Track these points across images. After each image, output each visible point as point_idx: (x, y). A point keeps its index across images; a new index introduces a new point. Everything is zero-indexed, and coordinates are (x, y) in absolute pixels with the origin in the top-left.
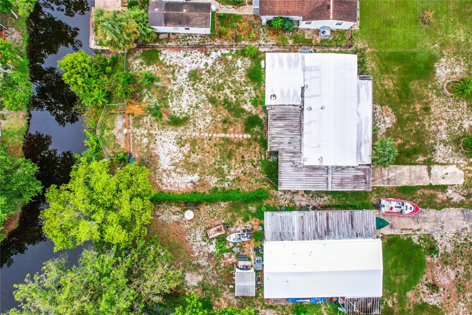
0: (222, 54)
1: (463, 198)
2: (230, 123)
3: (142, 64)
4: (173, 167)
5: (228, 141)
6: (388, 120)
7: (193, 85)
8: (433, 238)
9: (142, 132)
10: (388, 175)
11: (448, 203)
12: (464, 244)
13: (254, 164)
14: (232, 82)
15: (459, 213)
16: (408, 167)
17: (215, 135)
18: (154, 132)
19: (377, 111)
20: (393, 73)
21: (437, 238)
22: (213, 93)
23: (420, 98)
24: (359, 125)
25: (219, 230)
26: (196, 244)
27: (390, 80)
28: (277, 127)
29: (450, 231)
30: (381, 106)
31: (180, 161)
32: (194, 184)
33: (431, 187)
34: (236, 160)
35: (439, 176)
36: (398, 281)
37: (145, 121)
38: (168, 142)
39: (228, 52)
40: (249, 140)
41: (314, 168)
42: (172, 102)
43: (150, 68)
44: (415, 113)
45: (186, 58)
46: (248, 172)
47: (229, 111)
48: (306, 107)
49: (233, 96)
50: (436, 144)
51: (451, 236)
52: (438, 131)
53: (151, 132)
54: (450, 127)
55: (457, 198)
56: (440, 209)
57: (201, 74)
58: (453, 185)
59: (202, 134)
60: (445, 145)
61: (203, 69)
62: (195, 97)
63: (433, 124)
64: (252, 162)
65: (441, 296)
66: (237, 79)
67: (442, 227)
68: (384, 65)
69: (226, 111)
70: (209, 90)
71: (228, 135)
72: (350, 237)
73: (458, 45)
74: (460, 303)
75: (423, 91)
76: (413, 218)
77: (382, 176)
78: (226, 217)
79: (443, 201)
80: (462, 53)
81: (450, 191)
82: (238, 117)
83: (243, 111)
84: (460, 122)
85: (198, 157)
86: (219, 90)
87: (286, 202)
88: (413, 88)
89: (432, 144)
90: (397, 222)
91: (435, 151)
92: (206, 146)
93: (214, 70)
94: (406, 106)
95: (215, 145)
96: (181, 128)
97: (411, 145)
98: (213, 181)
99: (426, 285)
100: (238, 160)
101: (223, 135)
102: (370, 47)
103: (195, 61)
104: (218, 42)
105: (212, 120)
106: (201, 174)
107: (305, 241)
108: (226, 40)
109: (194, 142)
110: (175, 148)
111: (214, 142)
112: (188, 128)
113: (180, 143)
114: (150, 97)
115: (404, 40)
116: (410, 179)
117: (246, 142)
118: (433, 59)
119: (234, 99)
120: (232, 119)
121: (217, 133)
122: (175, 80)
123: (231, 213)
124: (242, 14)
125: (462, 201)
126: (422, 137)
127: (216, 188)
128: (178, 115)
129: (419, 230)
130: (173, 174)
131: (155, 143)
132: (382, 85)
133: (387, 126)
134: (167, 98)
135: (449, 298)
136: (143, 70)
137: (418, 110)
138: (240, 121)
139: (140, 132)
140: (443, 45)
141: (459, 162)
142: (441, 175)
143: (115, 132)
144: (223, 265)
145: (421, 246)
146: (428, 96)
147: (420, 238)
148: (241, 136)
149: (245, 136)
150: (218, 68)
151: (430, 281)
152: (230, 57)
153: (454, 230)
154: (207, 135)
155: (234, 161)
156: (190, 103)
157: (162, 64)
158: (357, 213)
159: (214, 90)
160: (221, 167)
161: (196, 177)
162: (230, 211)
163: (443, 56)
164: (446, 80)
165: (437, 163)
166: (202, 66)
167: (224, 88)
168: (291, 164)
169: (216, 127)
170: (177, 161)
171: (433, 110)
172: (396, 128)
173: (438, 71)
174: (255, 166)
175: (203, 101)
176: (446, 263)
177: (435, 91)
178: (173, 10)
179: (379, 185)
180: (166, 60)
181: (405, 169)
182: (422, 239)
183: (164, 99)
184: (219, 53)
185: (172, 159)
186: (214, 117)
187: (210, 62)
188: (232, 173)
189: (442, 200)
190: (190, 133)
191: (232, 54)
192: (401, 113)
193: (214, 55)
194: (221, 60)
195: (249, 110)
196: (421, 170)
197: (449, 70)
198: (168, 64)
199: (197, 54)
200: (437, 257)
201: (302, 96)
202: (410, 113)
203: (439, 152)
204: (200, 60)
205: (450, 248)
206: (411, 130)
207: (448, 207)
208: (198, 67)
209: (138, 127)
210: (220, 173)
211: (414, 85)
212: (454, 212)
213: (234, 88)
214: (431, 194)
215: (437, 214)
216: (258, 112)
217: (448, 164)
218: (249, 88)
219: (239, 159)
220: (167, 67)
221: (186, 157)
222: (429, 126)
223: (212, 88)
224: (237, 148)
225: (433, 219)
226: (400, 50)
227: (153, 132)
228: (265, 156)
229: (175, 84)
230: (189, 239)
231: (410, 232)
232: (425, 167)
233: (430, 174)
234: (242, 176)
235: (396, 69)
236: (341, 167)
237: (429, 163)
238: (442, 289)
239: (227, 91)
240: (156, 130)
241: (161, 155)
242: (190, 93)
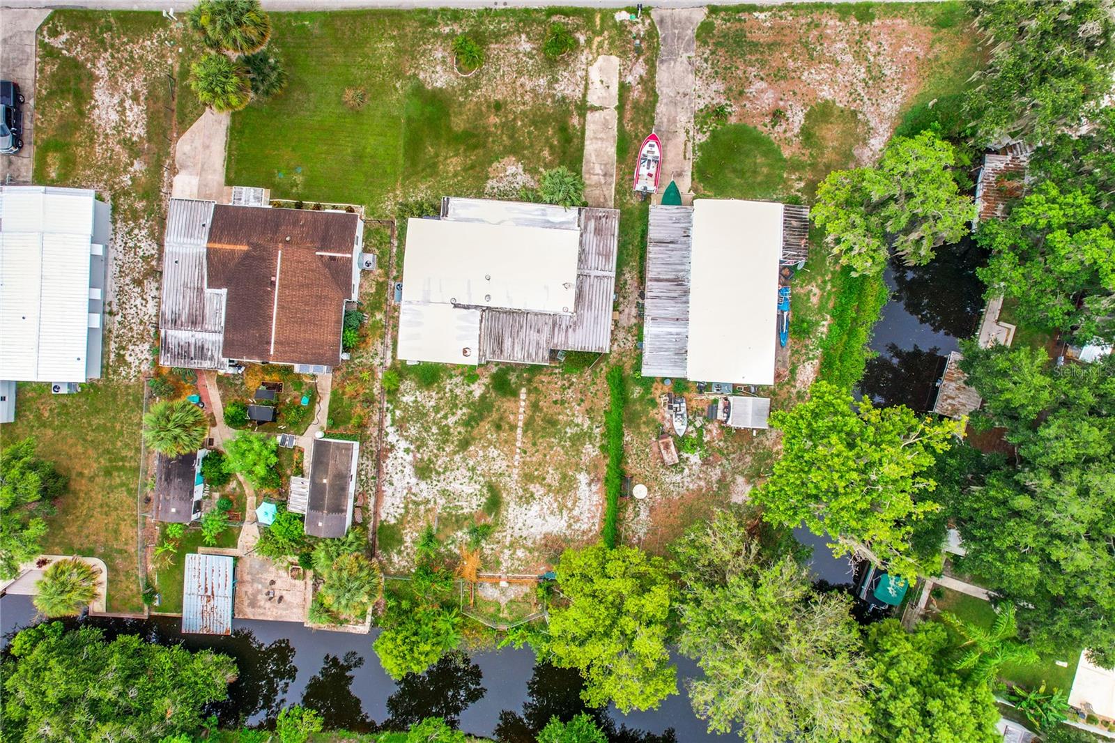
0: (392, 425)
1: (641, 60)
2: (501, 419)
3: (400, 552)
4: (565, 513)
5: (528, 424)
6: (511, 170)
7: (438, 473)
8: (701, 110)
9: (506, 557)
10: (598, 174)
11: (648, 82)
12: (712, 64)
13: (567, 385)
14: (437, 412)
15: (664, 67)
16: (587, 143)
17: (519, 444)
18: (509, 538)
19: (495, 186)
20: (437, 155)
21: (701, 104)
22: (453, 443)
23: (479, 115)
24: (518, 222)
25: (667, 447)
26: (686, 484)
27: (449, 161)
28: (513, 349)
29: (692, 83)
30: (488, 178)
31: (556, 500)
32: (592, 480)
33: (621, 108)
34: (559, 414)
35: (604, 95)
36: (765, 170)
37: (490, 552)
38: (525, 518)
39: (389, 416)
40: (529, 392)
41: (580, 297)
42: (462, 508)
43: (408, 539)
44: (503, 125)
45: (395, 482)
46: (579, 396)
47: (482, 420)
48: (485, 304)
49: (460, 412)
50: (554, 95)
51: (699, 83)
52: (533, 90)
53: (507, 544)
54: (528, 71)
55: (640, 69)
56: (656, 96)
57: (422, 460)
58: (620, 73)
59: (516, 463)
60: (557, 81)
61: (414, 456)
62: (457, 472)
63: (522, 98)
64: (563, 388)
65: (791, 106)
66: (432, 403)
67: (685, 95)
68: (423, 170)
69: (482, 424)
70: (447, 449)
71: (520, 424)
72: (688, 248)
73: (399, 51)
74: (803, 78)
75: (469, 109)
76: (668, 139)
77: (599, 185)
78: (647, 434)
79: (645, 90)
80: (413, 46)
81: (629, 79)
82: (493, 406)
83: (483, 397)
84: (521, 55)
85: (551, 472)
86: (448, 434)
87: (630, 339)
88: (462, 125)
89: (553, 102)
90: (673, 165)
91: (564, 98)
92: (534, 459)
93: (417, 439)
94: (491, 139)
95: (534, 444)
96: (504, 495)
97: (553, 136)
98: (591, 451)
99: (773, 127)
100: (559, 410)
101: (519, 431)
102: (394, 190)
103: (400, 468)
104: (373, 431)
105: (495, 447)
106: (579, 470)
107: (690, 316)
108: (370, 417)
109: (528, 478)
110: (535, 508)
111: (529, 445)
112: (505, 485)
113: (527, 498)
114: (453, 542)
115: (385, 136)
116: (607, 140)
117: (533, 396)
118: (419, 91)
119: (465, 410)
120: (495, 416)
121: (516, 440)
122: (428, 501)
123: (642, 426)
124: (330, 390)
125: (646, 61)
126: (542, 115)
127: (602, 447)
128: (484, 500)
129: (687, 132)
130: (576, 512)
131: (525, 538)
132: (455, 175)
133: (521, 171)
134: (456, 516)
135: (795, 94)
136: (409, 550)
137: (498, 120)
138: (499, 403)
139: (506, 561)
140: (400, 75)
141: (585, 61)
142: (603, 91)
143: (504, 601)
144: (721, 444)
145: (713, 131)
146: (477, 103)
147: (700, 130)
148: (523, 404)
149: (523, 396)
150: (414, 432)
151: (767, 120)
152: (398, 413)
153: (691, 77)
154: (517, 457)
155: (560, 417)
156: (466, 480)
157: (401, 521)
158: (653, 234)
159: (447, 441)
160: (569, 438)
161: (583, 478)
162: (639, 428)
163: (415, 75)
164: (454, 73)
165: (584, 95)
166: (410, 458)
167: (445, 426)
168: (570, 330)
169: (506, 442)
170: (555, 505)
172: (523, 157)
173: (439, 85)
174: (572, 385)
175: (464, 459)
176: (741, 93)
177: (470, 92)
178: (323, 499)
179: (613, 190)
180: (396, 514)
181: (590, 147)
182: (702, 127)
183: (457, 521)
184: (391, 430)
185: (552, 513)
186: (490, 443)
187: (403, 444)
188: (579, 420)
189: (642, 92)
190: (512, 482)
191: (393, 410)
192: (501, 148)
193: (392, 438)
194: (401, 427)
195: (483, 388)
196: (594, 122)
197: (438, 68)
198: (403, 511)
199: (389, 464)
200: (731, 106)
201: (468, 307)
202: (503, 133)
203: (566, 92)
204: (400, 461)
205: (718, 85)
206: (530, 133)
207: (654, 83)
208: (410, 463)
209: (499, 563)
210: (578, 439)
211: (459, 123)
212: (663, 75)
213: (447, 409)
214: (633, 108)
215: (665, 101)
216: (487, 374)
217: (586, 79)
218: (448, 387)
219: (558, 408)
220: (407, 512)
221: (549, 491)
222: (524, 104)
223: (444, 443)
224: (541, 410)
225: (672, 109)
226: (401, 142)
227: (508, 540)
228: (556, 367)
229: (435, 502)
230: (679, 493)
231: (690, 145)
232: (589, 116)
233: (601, 108)
234: (584, 406)
235: (431, 150)
236: (580, 255)
237: (583, 108)
238: (781, 103)
239: (451, 420)
240: (506, 536)
241: (545, 529)
242: (451, 479)
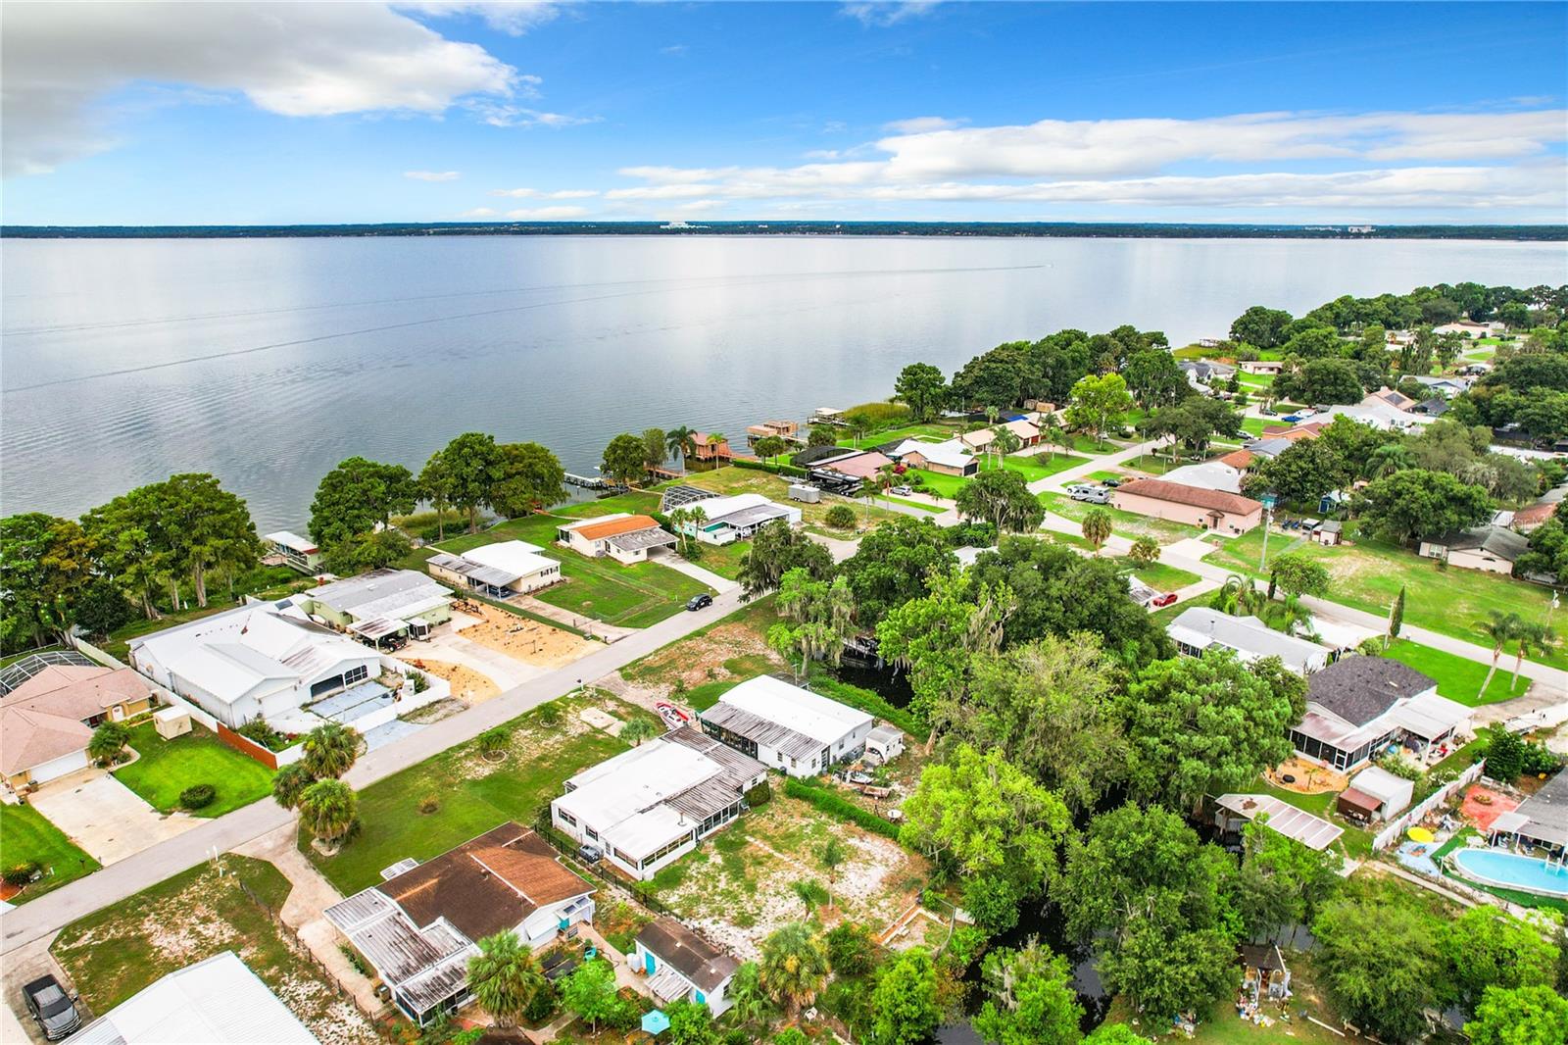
1: (607, 701)
2: (755, 859)
4: (872, 863)
5: (777, 847)
7: (758, 914)
8: (670, 695)
9: (878, 913)
11: (623, 704)
13: (770, 816)
14: (706, 889)
15: (624, 695)
17: (787, 860)
18: (862, 902)
21: (666, 694)
22: (742, 893)
28: (710, 805)
29: (649, 692)
31: (857, 862)
32: (861, 838)
33: (621, 718)
34: (788, 830)
35: (604, 720)
37: (864, 920)
38: (854, 885)
40: (752, 835)
41: (718, 760)
46: (786, 815)
47: (743, 869)
48: (661, 799)
49: (722, 877)
52: (557, 742)
53: (867, 906)
55: (611, 703)
56: (635, 704)
57: (734, 918)
58: (602, 710)
59: (802, 867)
61: (725, 920)
62: (769, 903)
64: (771, 819)
66: (695, 888)
67: (652, 696)
69: (746, 870)
70: (743, 899)
71: (771, 851)
73: (438, 778)
79: (626, 706)
80: (445, 771)
81: (610, 709)
82: (739, 858)
83: (726, 859)
84: (529, 737)
86: (731, 892)
88: (528, 778)
89: (576, 739)
91: (581, 734)
93: (713, 911)
94: (556, 771)
95: (796, 852)
96: (821, 886)
97: (596, 748)
98: (835, 828)
100: (785, 828)
101: (776, 854)
105: (774, 872)
110: (851, 876)
111: (794, 854)
112: (813, 882)
113: (838, 876)
117: (758, 835)
119: (723, 874)
120: (748, 861)
121: (781, 859)
124: (602, 940)
125: (610, 699)
130: (879, 858)
131: (872, 893)
138: (741, 854)
139: (882, 915)
141: (574, 718)
142: (601, 720)
143: (921, 942)
147: (682, 699)
148: (757, 842)
149: (752, 840)
150: (705, 910)
152: (677, 911)
153: (645, 690)
154: (796, 864)
155: (791, 830)
159: (736, 895)
160: (812, 833)
163: (463, 780)
164: (491, 765)
165: (592, 727)
166: (723, 922)
167: (722, 890)
168: (733, 776)
169: (777, 865)
170: (861, 864)
171: (537, 756)
173: (486, 774)
174: (773, 815)
175: (763, 894)
177: (514, 764)
185: (866, 869)
186: (767, 873)
189: (625, 708)
190: (814, 877)
194: (690, 915)
195: (719, 855)
197: (477, 769)
200: (682, 686)
202: (561, 765)
203: (579, 731)
206: (578, 755)
207: (627, 702)
208: (729, 926)
209: (879, 921)
210: (819, 830)
212: (628, 697)
213: (711, 883)
214: (628, 715)
215: (643, 703)
216: (710, 849)
218: (694, 873)
219: (782, 829)
221: (845, 862)
223: (736, 898)
224: (774, 836)
225: (652, 703)
227: (863, 904)
228: (750, 815)
232: (606, 730)
233: (609, 725)
234: (796, 816)
237: (598, 730)
239: (722, 885)
240: (859, 903)
241: (876, 879)
242: (771, 910)
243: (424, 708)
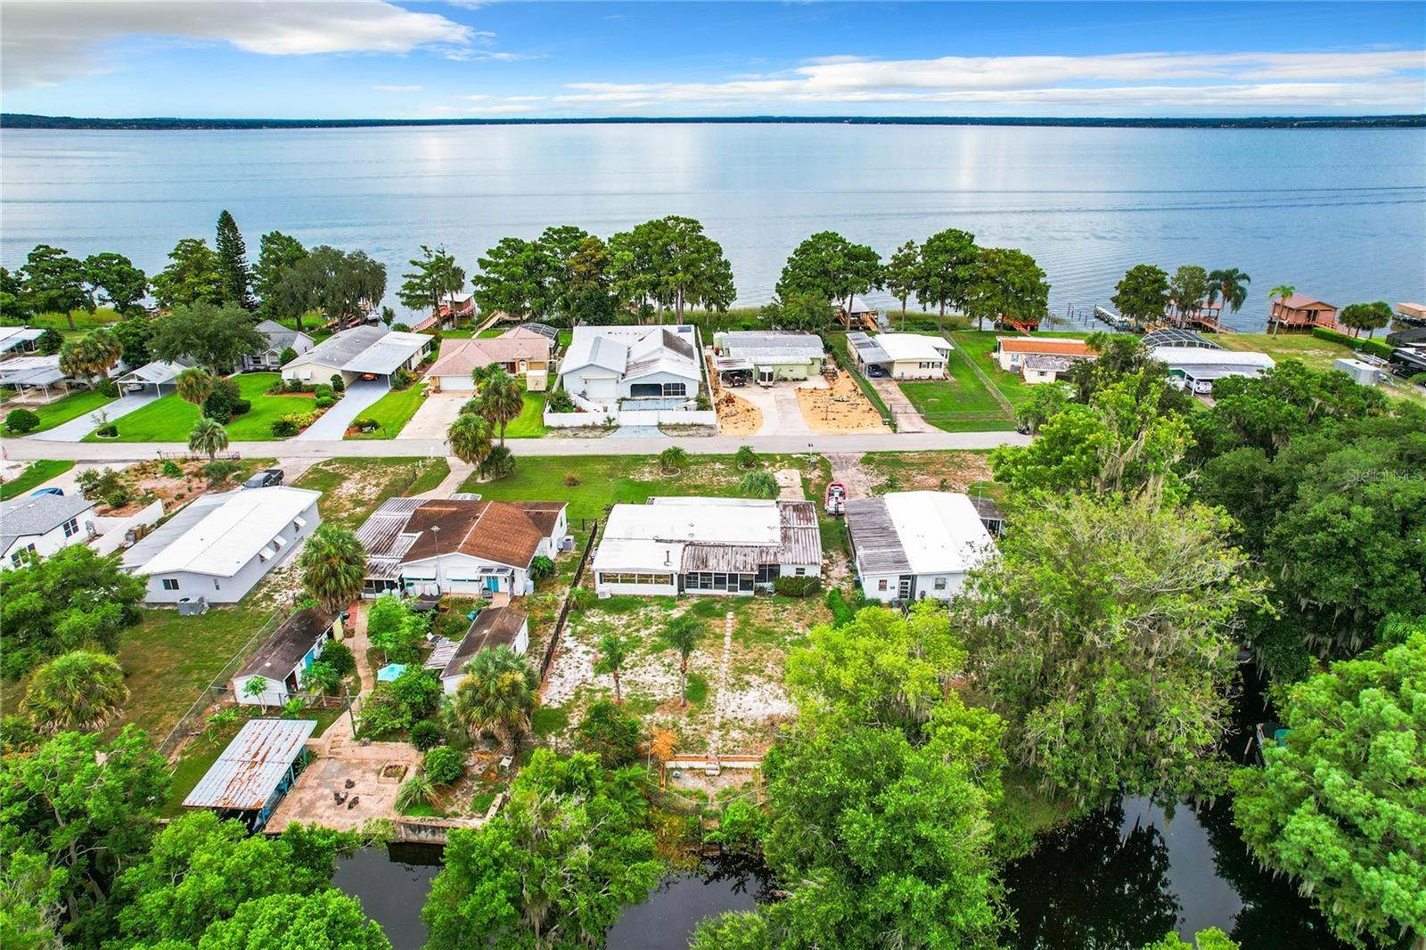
0: (571, 636)
1: (817, 470)
2: (705, 631)
3: (560, 735)
5: (735, 637)
7: (626, 669)
9: (715, 738)
11: (827, 477)
12: (878, 470)
13: (781, 610)
14: (627, 628)
15: (837, 472)
17: (727, 647)
18: (718, 719)
22: (644, 647)
23: (681, 490)
28: (718, 565)
29: (864, 477)
31: (780, 687)
33: (805, 486)
34: (775, 627)
37: (691, 732)
38: (740, 701)
39: (569, 631)
40: (737, 614)
41: (785, 538)
42: (654, 696)
43: (574, 723)
45: (566, 674)
46: (796, 616)
48: (689, 539)
49: (654, 627)
51: (870, 477)
53: (717, 725)
54: (723, 475)
55: (817, 473)
56: (835, 481)
58: (802, 475)
59: (725, 660)
61: (595, 656)
62: (648, 667)
63: (718, 483)
64: (777, 612)
65: (954, 484)
66: (623, 622)
70: (637, 651)
71: (728, 634)
73: (614, 468)
75: (672, 488)
76: (851, 497)
79: (824, 480)
81: (810, 476)
83: (683, 618)
84: (716, 469)
85: (770, 666)
86: (640, 641)
87: (845, 583)
92: (748, 657)
93: (600, 645)
95: (747, 648)
96: (711, 684)
100: (774, 625)
101: (727, 640)
103: (575, 664)
104: (547, 639)
105: (698, 649)
108: (546, 630)
109: (741, 670)
110: (753, 694)
111: (741, 648)
112: (711, 675)
113: (742, 686)
116: (796, 498)
117: (742, 617)
118: (628, 482)
119: (660, 626)
121: (723, 644)
122: (608, 690)
125: (822, 470)
131: (742, 720)
134: (645, 701)
135: (954, 479)
136: (574, 732)
138: (702, 621)
139: (715, 742)
140: (613, 476)
141: (770, 471)
142: (789, 481)
143: (712, 792)
146: (679, 486)
147: (878, 493)
148: (730, 621)
149: (730, 617)
150: (598, 640)
153: (862, 475)
154: (726, 655)
155: (776, 629)
156: (661, 673)
157: (569, 707)
159: (638, 646)
163: (627, 477)
164: (659, 475)
166: (591, 657)
167: (637, 636)
169: (712, 646)
170: (780, 692)
171: (698, 483)
173: (647, 479)
174: (786, 610)
175: (658, 658)
177: (673, 482)
180: (563, 701)
183: (646, 706)
184: (569, 639)
185: (777, 697)
187: (583, 648)
188: (800, 631)
189: (822, 481)
190: (720, 673)
191: (575, 626)
193: (570, 644)
194: (582, 637)
195: (683, 612)
197: (647, 474)
198: (572, 697)
199: (561, 663)
200: (901, 484)
201: (671, 541)
204: (576, 660)
207: (832, 478)
208: (589, 662)
209: (704, 744)
212: (837, 475)
213: (640, 626)
214: (816, 485)
216: (687, 604)
217: (773, 476)
218: (643, 612)
219: (772, 624)
220: (578, 697)
221: (770, 680)
223: (634, 647)
224: (752, 625)
227: (717, 721)
233: (788, 487)
234: (805, 621)
236: (782, 519)
239: (644, 633)
240: (714, 718)
241: (769, 711)
243: (684, 425)
